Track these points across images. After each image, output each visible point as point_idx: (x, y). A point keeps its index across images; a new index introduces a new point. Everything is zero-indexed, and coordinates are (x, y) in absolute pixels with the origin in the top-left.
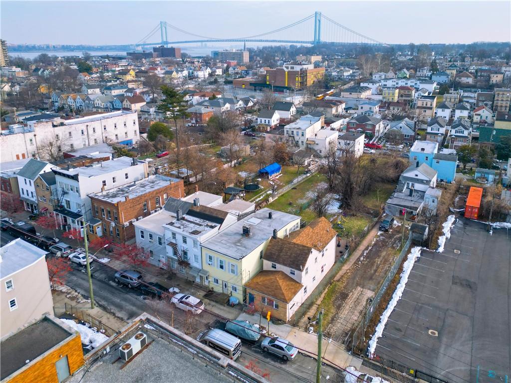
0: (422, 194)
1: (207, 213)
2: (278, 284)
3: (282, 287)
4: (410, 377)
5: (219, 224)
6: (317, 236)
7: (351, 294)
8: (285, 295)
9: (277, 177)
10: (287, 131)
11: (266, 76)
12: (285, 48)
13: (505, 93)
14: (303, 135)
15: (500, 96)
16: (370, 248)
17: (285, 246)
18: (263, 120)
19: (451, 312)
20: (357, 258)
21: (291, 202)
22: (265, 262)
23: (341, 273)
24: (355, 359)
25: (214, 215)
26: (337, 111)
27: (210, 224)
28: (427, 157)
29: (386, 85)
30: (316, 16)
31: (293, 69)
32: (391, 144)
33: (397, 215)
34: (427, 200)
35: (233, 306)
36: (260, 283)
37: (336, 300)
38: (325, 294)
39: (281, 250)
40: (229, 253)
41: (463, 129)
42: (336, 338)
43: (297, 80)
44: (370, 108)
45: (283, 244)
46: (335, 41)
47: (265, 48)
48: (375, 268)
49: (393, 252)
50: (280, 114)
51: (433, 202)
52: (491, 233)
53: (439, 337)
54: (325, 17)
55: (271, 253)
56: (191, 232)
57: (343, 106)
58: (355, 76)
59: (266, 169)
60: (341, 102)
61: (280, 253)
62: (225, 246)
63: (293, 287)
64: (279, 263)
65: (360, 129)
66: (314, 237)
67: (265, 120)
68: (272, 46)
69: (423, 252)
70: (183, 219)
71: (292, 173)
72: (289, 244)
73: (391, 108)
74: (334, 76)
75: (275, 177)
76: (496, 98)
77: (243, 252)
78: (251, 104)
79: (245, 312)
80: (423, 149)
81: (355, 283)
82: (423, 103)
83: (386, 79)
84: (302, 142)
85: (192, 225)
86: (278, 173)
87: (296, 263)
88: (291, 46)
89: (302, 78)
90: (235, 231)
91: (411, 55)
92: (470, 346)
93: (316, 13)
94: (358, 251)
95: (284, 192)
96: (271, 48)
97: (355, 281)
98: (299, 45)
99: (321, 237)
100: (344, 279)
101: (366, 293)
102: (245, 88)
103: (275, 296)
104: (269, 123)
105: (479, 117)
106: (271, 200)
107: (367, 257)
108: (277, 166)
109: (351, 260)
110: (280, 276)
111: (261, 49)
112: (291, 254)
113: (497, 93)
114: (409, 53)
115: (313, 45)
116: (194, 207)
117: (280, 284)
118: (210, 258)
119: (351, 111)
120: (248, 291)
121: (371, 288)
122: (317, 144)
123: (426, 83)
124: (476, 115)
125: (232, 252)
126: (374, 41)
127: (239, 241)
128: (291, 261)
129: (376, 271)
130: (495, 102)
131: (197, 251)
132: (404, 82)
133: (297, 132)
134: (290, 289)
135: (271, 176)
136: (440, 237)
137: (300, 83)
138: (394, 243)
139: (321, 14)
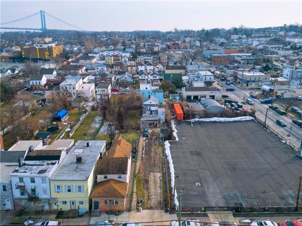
0: (156, 112)
1: (43, 155)
2: (114, 188)
3: (118, 189)
4: (202, 213)
5: (57, 160)
6: (124, 149)
7: (149, 178)
8: (122, 193)
9: (67, 119)
10: (62, 87)
11: (21, 52)
12: (22, 33)
13: (165, 56)
14: (74, 89)
15: (163, 57)
16: (144, 148)
17: (110, 161)
18: (34, 82)
19: (199, 170)
20: (141, 157)
21: (85, 133)
22: (99, 176)
23: (137, 168)
24: (172, 215)
25: (50, 155)
26: (82, 72)
27: (50, 162)
28: (149, 92)
29: (103, 55)
30: (41, 13)
31: (42, 46)
32: (122, 88)
33: (148, 126)
34: (160, 115)
35: (82, 216)
36: (101, 192)
37: (143, 186)
38: (136, 184)
39: (108, 165)
40: (76, 178)
41: (156, 76)
42: (157, 208)
43: (46, 53)
44: (102, 69)
45: (108, 160)
46: (57, 29)
47: (5, 33)
48: (153, 159)
49: (157, 147)
50: (46, 77)
51: (163, 115)
52: (192, 125)
53: (202, 185)
54: (47, 14)
55: (102, 169)
56: (38, 172)
57: (84, 68)
58: (81, 50)
59: (58, 114)
60: (83, 66)
61: (108, 167)
62: (69, 174)
63: (123, 186)
64: (109, 174)
65: (103, 81)
66: (123, 150)
67: (36, 82)
68: (11, 32)
69: (170, 143)
70: (25, 164)
71: (75, 114)
72: (112, 159)
73: (114, 67)
74: (67, 50)
75: (65, 119)
76: (161, 59)
77: (86, 175)
78: (17, 72)
79: (93, 216)
80: (146, 88)
81: (148, 171)
82: (130, 63)
83: (102, 51)
84: (74, 93)
85: (35, 167)
86: (66, 116)
87: (121, 170)
88: (26, 32)
89: (50, 52)
90: (70, 162)
91: (106, 37)
92: (216, 184)
93: (41, 11)
94: (139, 152)
95: (77, 128)
96: (11, 33)
97: (148, 170)
98: (32, 31)
99: (126, 149)
100: (141, 171)
101: (157, 175)
102: (5, 61)
103: (115, 196)
104: (39, 83)
105: (158, 69)
106: (71, 135)
107: (146, 154)
108: (64, 111)
109: (139, 159)
110: (112, 182)
111: (3, 33)
112: (116, 165)
113: (161, 56)
114: (105, 36)
115: (41, 31)
116: (30, 153)
117: (115, 187)
118: (59, 187)
119: (89, 71)
120: (94, 200)
121: (158, 171)
122: (85, 93)
123: (124, 53)
124: (156, 68)
125: (77, 177)
126: (81, 29)
127: (77, 168)
128: (117, 170)
129: (154, 161)
130: (161, 61)
131: (46, 186)
132: (112, 52)
133: (70, 87)
134: (122, 188)
135: (62, 119)
136: (173, 133)
137: (49, 55)
138: (154, 142)
139: (44, 12)
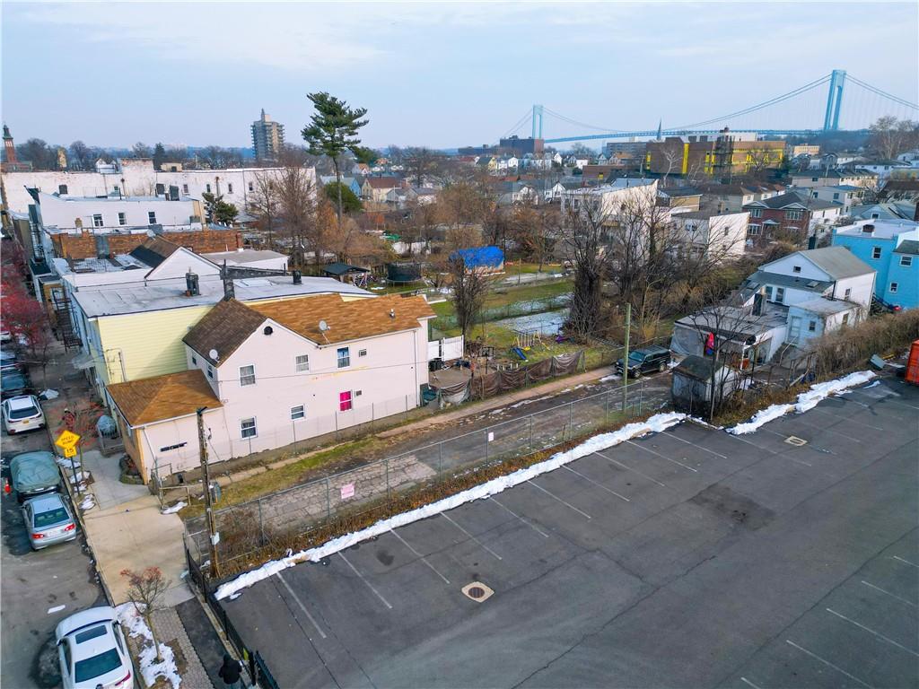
2: (158, 389)
6: (346, 316)
8: (146, 411)
14: (596, 208)
16: (545, 397)
20: (487, 409)
23: (411, 426)
28: (878, 250)
30: (833, 79)
37: (324, 468)
38: (317, 454)
39: (219, 324)
43: (707, 161)
51: (812, 329)
54: (854, 81)
55: (201, 329)
61: (214, 329)
62: (113, 300)
63: (190, 402)
64: (197, 349)
65: (770, 221)
66: (332, 315)
75: (483, 273)
80: (868, 229)
86: (494, 269)
93: (834, 73)
94: (507, 398)
99: (355, 321)
100: (401, 438)
109: (468, 411)
110: (184, 376)
121: (440, 464)
127: (158, 299)
133: (586, 202)
134: (175, 403)
136: (770, 405)
137: (714, 166)
139: (845, 74)
